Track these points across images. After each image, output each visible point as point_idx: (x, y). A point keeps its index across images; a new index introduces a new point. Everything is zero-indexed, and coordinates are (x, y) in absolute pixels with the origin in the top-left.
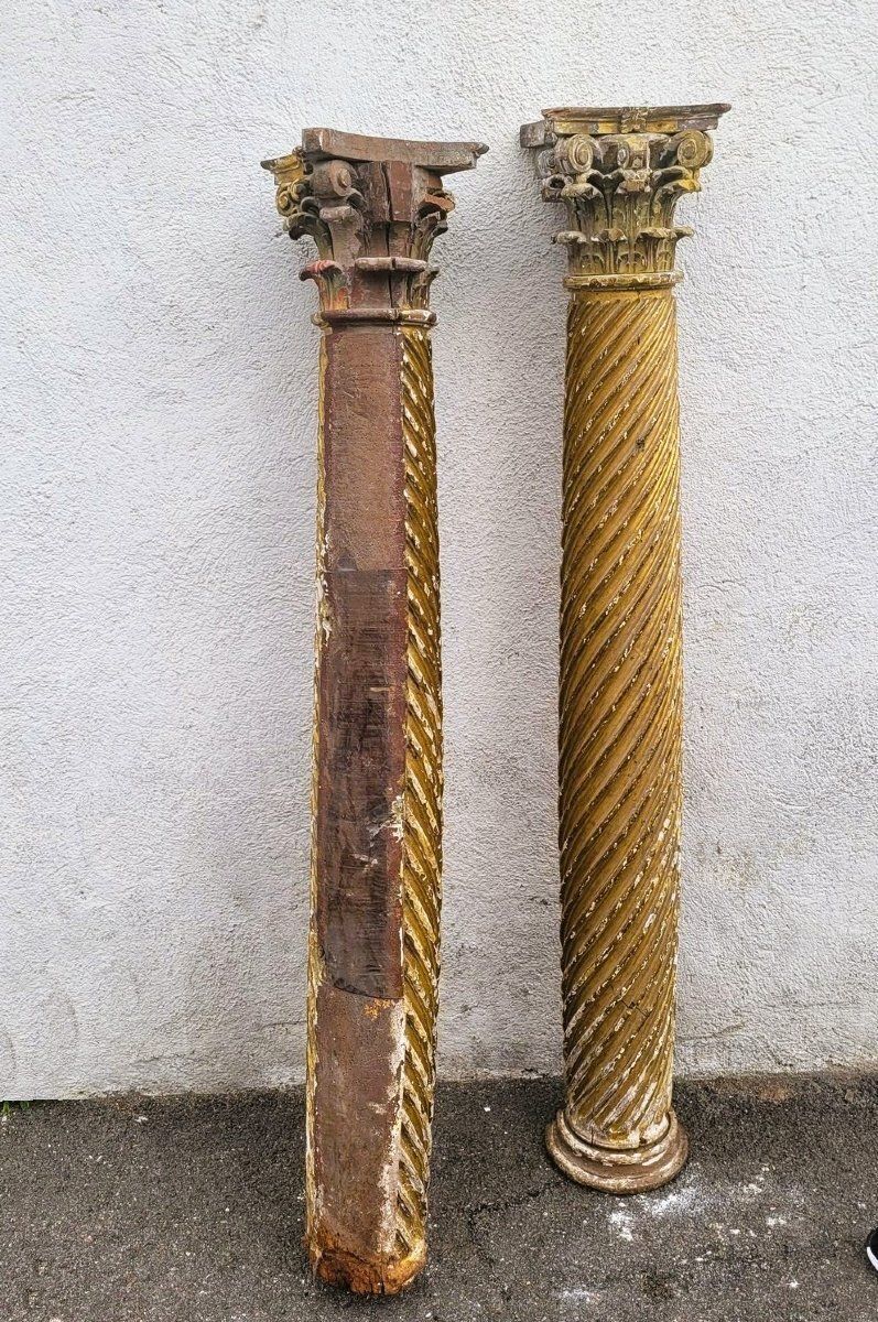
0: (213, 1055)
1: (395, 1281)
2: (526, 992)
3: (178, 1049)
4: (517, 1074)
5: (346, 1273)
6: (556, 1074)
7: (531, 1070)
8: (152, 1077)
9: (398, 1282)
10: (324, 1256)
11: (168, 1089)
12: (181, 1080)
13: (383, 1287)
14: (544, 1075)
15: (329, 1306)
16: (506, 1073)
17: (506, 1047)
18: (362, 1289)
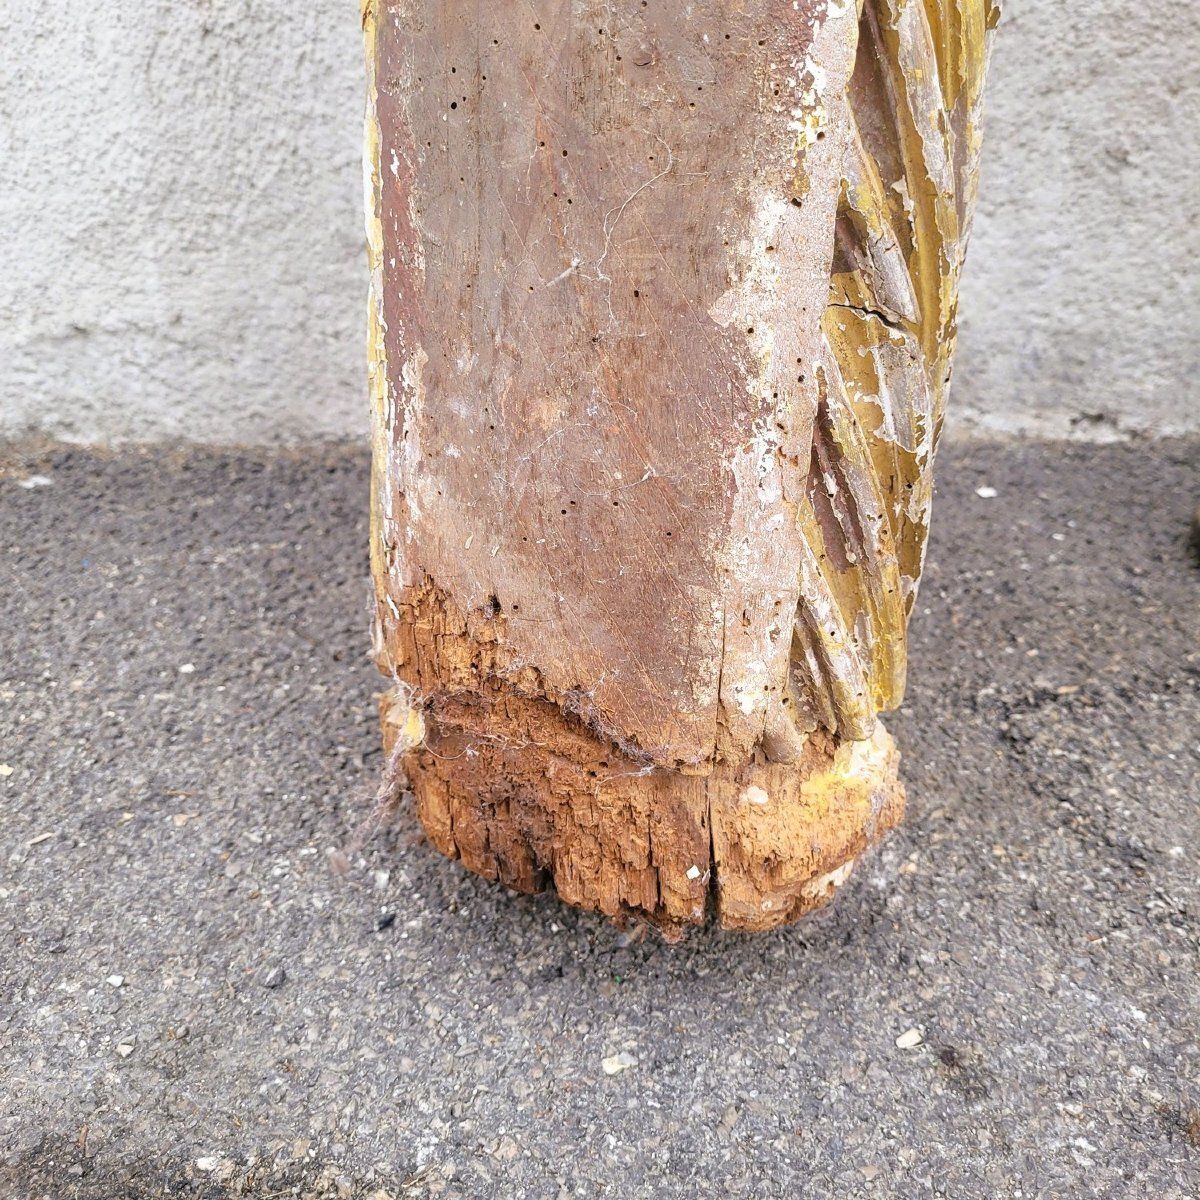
0: (231, 331)
1: (772, 865)
2: (1123, 160)
3: (135, 310)
4: (1057, 427)
5: (536, 808)
6: (1167, 430)
7: (1099, 418)
8: (79, 389)
9: (789, 873)
10: (433, 733)
11: (123, 427)
12: (153, 403)
13: (713, 891)
14: (1134, 434)
15: (472, 972)
16: (1028, 422)
17: (1039, 341)
18: (610, 891)
